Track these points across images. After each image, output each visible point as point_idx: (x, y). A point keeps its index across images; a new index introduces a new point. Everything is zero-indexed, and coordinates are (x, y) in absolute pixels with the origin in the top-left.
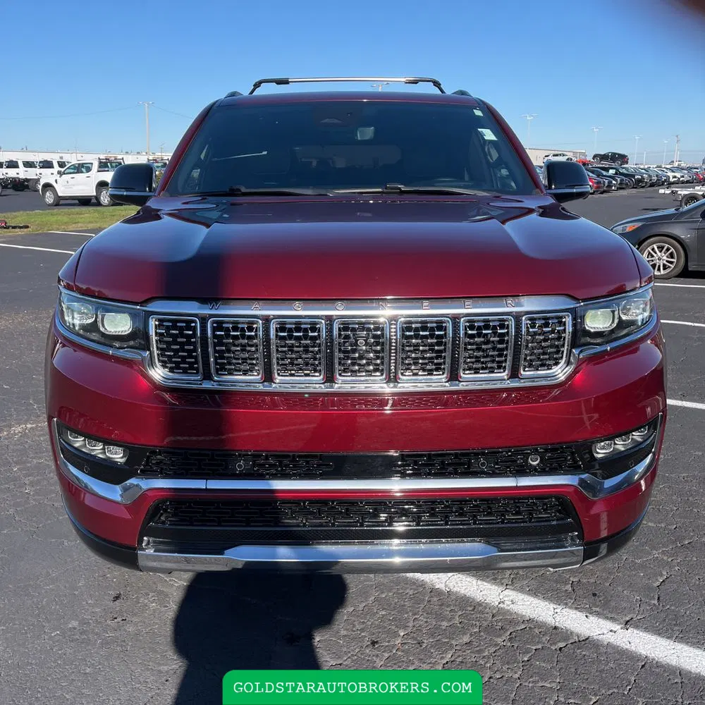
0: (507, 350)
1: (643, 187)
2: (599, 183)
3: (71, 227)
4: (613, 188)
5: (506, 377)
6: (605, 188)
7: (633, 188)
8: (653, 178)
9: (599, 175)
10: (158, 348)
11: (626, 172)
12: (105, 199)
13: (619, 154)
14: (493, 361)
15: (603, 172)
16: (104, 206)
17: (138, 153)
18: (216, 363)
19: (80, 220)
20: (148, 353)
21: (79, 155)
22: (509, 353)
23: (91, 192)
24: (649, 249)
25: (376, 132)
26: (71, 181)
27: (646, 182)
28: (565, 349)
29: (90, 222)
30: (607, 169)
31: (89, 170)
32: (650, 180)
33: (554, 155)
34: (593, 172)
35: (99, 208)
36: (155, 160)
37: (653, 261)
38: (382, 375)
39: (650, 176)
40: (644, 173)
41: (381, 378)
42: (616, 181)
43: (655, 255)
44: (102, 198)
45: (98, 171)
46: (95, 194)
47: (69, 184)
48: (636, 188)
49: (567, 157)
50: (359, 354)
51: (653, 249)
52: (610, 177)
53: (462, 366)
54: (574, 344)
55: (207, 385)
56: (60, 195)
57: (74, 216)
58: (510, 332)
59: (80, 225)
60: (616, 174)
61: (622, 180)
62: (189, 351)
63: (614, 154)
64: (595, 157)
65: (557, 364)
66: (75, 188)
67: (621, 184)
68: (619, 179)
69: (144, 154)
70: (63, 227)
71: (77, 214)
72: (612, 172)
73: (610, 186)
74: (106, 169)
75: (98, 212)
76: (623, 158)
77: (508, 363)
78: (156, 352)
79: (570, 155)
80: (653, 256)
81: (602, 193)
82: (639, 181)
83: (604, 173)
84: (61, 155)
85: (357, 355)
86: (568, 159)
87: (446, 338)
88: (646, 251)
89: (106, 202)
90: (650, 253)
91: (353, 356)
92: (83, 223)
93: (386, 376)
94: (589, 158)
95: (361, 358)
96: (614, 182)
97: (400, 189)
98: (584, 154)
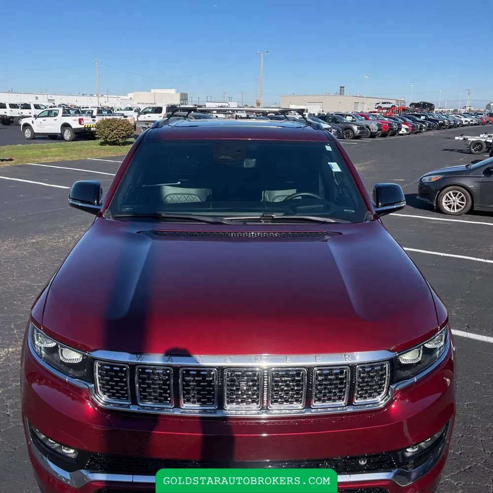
0: (345, 388)
1: (444, 129)
2: (413, 126)
3: (43, 160)
4: (424, 130)
5: (343, 405)
6: (418, 130)
7: (437, 129)
8: (451, 122)
9: (414, 120)
10: (100, 383)
11: (432, 118)
12: (67, 135)
13: (428, 103)
14: (335, 388)
15: (416, 118)
16: (66, 141)
17: (91, 95)
18: (140, 387)
19: (49, 154)
20: (93, 385)
21: (49, 96)
22: (347, 390)
23: (58, 130)
24: (447, 194)
25: (257, 161)
26: (43, 123)
27: (447, 125)
28: (385, 385)
29: (56, 156)
30: (419, 116)
31: (56, 115)
32: (450, 124)
33: (383, 103)
34: (409, 118)
35: (63, 143)
36: (103, 108)
37: (449, 202)
38: (258, 404)
39: (449, 121)
40: (445, 119)
41: (257, 406)
42: (426, 125)
43: (451, 199)
44: (65, 135)
45: (63, 116)
46: (60, 132)
47: (42, 124)
48: (439, 129)
49: (392, 105)
50: (242, 392)
51: (450, 195)
52: (421, 122)
53: (314, 398)
54: (392, 382)
55: (134, 409)
56: (35, 131)
57: (45, 150)
58: (347, 377)
59: (49, 158)
60: (426, 119)
61: (430, 124)
62: (121, 378)
63: (424, 103)
64: (411, 105)
65: (379, 394)
66: (46, 127)
67: (429, 127)
68: (427, 124)
69: (96, 95)
70: (37, 160)
71: (47, 148)
72: (423, 118)
73: (421, 129)
74: (69, 115)
75: (63, 146)
76: (430, 106)
77: (346, 395)
78: (98, 385)
79: (394, 103)
80: (449, 199)
81: (416, 133)
82: (442, 125)
83: (418, 119)
84: (37, 96)
85: (240, 393)
86: (392, 106)
87: (303, 382)
88: (445, 195)
89: (68, 138)
90: (447, 197)
91: (237, 393)
92: (51, 156)
93: (260, 404)
94: (407, 105)
95: (242, 394)
96: (424, 126)
97: (272, 217)
98: (403, 101)
